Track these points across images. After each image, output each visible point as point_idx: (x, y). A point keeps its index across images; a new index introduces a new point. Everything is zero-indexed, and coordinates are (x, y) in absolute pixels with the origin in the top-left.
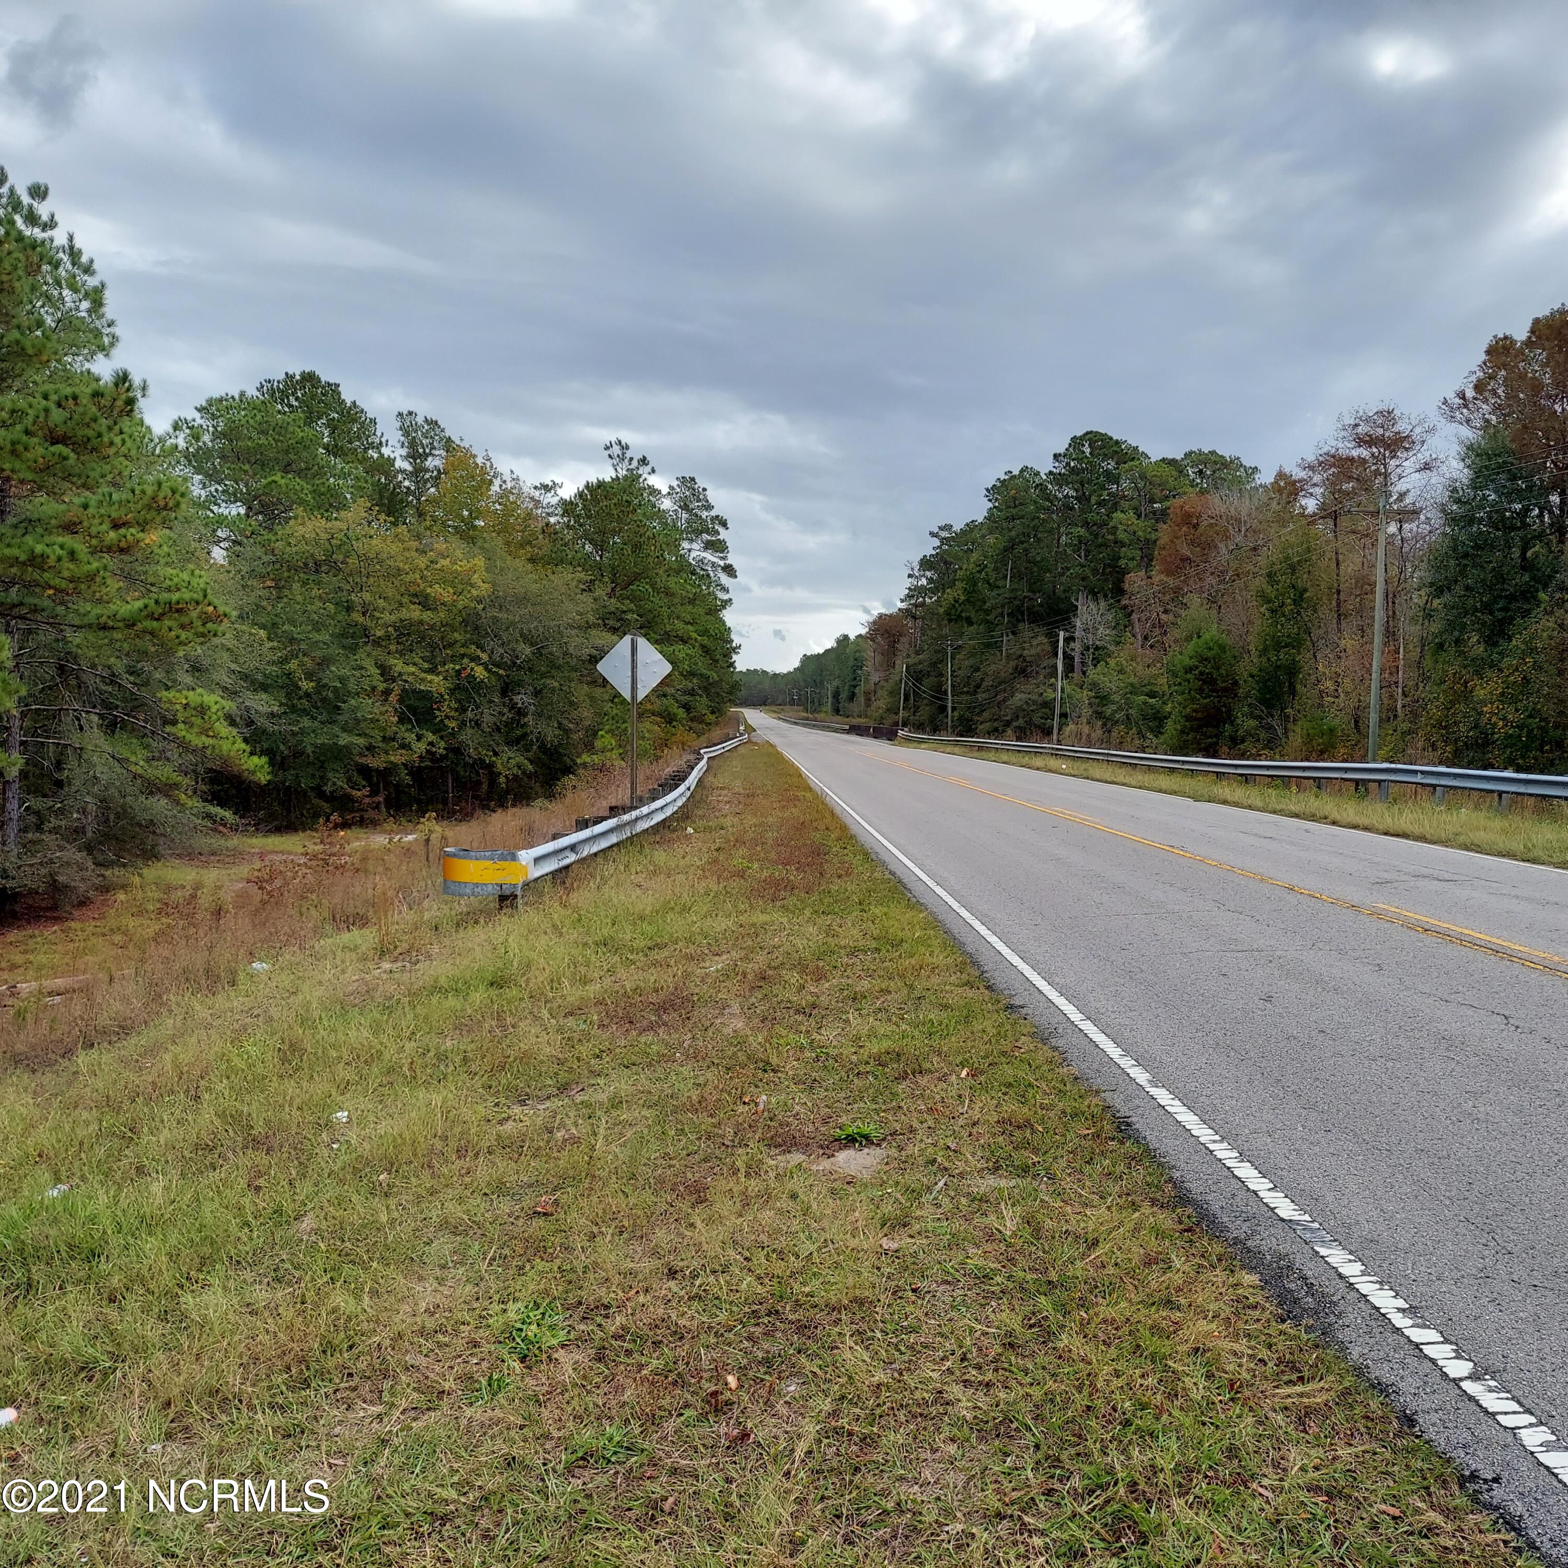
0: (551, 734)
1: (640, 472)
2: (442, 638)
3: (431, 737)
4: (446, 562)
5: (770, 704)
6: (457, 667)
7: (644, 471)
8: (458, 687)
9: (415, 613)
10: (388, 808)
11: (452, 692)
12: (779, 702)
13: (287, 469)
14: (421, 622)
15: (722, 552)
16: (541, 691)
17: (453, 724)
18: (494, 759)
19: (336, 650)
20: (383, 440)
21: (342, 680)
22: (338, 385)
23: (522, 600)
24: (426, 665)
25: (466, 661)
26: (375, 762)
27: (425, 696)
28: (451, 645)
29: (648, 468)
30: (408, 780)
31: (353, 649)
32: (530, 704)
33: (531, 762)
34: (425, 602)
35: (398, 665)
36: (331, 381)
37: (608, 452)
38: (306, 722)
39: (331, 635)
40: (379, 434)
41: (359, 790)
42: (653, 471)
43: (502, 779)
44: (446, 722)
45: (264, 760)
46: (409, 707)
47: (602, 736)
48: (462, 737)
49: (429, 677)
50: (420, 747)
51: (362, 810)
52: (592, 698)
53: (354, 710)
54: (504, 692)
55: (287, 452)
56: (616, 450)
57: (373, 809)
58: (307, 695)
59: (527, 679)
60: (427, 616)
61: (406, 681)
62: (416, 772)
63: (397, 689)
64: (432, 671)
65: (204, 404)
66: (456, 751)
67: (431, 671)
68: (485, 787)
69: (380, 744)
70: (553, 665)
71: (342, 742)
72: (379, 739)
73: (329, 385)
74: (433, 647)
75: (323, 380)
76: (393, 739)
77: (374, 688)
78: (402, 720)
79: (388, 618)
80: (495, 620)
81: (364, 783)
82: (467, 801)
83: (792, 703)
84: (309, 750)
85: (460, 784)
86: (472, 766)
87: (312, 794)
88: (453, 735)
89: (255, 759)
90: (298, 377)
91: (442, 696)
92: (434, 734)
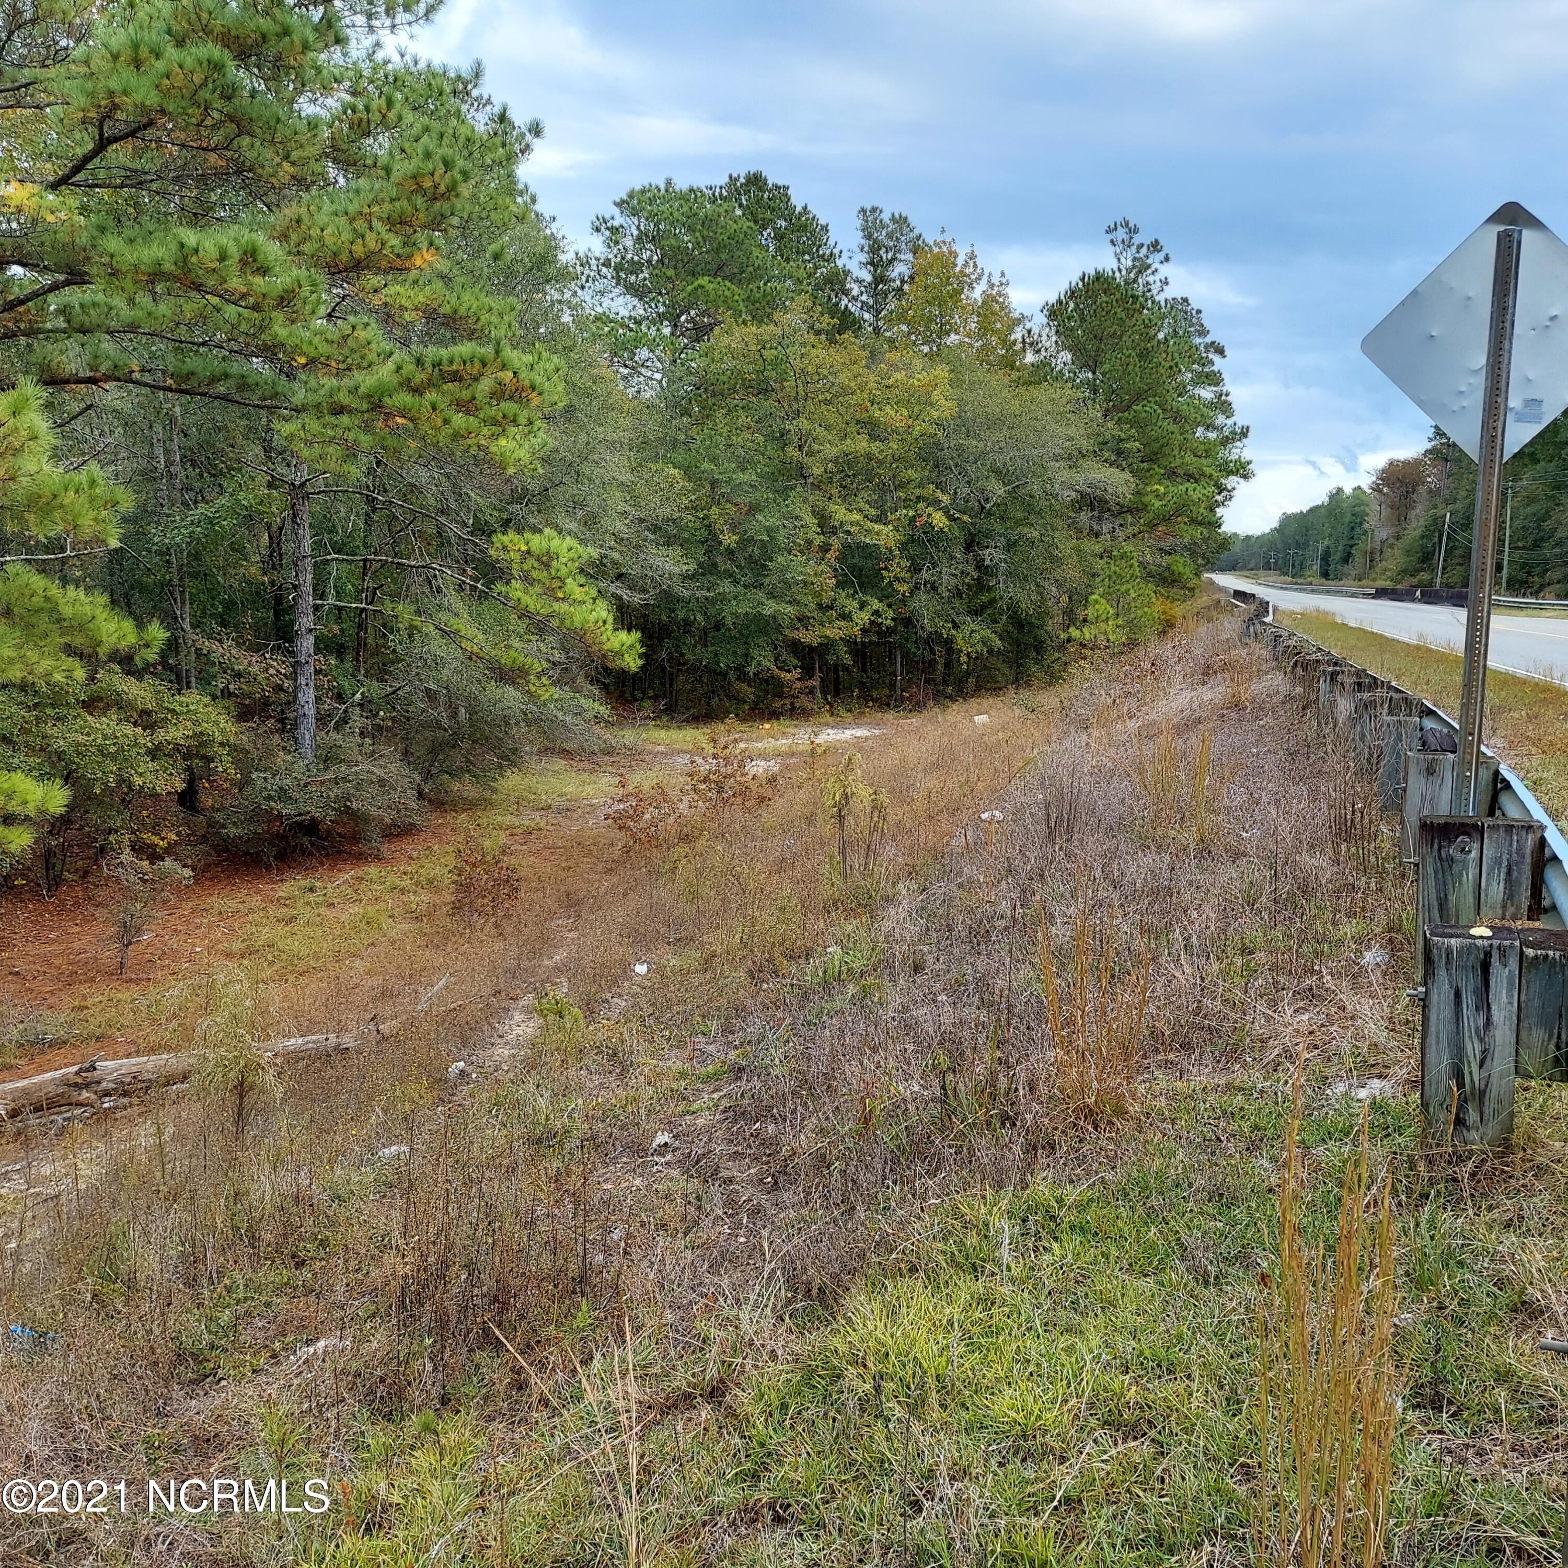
0: (1026, 600)
1: (1149, 261)
2: (894, 477)
3: (876, 604)
4: (900, 376)
5: (1241, 569)
6: (911, 513)
7: (1155, 260)
8: (912, 540)
9: (862, 444)
10: (824, 693)
11: (903, 546)
12: (1251, 566)
13: (717, 271)
14: (869, 457)
15: (1217, 384)
16: (1015, 543)
17: (903, 588)
18: (953, 632)
19: (764, 494)
20: (836, 251)
21: (769, 531)
22: (786, 188)
23: (994, 423)
24: (873, 512)
25: (921, 505)
26: (809, 637)
27: (869, 551)
28: (901, 486)
29: (1161, 256)
30: (847, 659)
31: (784, 492)
32: (1001, 560)
33: (1001, 638)
34: (874, 429)
35: (840, 512)
36: (780, 183)
37: (1110, 237)
38: (726, 586)
39: (759, 475)
40: (831, 242)
41: (789, 671)
42: (1167, 259)
43: (964, 659)
44: (896, 585)
45: (636, 636)
46: (852, 568)
47: (1096, 602)
48: (914, 604)
49: (877, 527)
50: (862, 618)
51: (793, 697)
52: (1079, 551)
53: (783, 570)
54: (969, 546)
55: (717, 251)
56: (1121, 234)
57: (807, 694)
58: (730, 552)
59: (998, 528)
60: (876, 447)
61: (848, 533)
62: (859, 650)
63: (836, 543)
64: (880, 519)
65: (625, 197)
66: (908, 622)
67: (878, 520)
68: (940, 667)
69: (815, 614)
70: (1030, 509)
71: (767, 612)
72: (813, 606)
73: (777, 187)
74: (882, 488)
75: (770, 183)
76: (831, 607)
77: (809, 542)
78: (840, 585)
79: (831, 451)
80: (960, 449)
81: (795, 662)
82: (918, 687)
83: (1267, 567)
84: (729, 621)
85: (911, 665)
86: (926, 642)
87: (732, 675)
88: (903, 602)
89: (623, 636)
90: (742, 180)
91: (891, 551)
92: (881, 601)
